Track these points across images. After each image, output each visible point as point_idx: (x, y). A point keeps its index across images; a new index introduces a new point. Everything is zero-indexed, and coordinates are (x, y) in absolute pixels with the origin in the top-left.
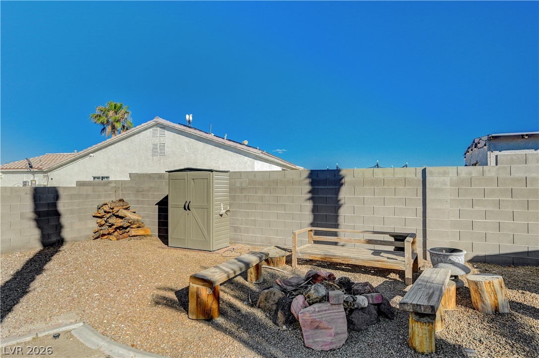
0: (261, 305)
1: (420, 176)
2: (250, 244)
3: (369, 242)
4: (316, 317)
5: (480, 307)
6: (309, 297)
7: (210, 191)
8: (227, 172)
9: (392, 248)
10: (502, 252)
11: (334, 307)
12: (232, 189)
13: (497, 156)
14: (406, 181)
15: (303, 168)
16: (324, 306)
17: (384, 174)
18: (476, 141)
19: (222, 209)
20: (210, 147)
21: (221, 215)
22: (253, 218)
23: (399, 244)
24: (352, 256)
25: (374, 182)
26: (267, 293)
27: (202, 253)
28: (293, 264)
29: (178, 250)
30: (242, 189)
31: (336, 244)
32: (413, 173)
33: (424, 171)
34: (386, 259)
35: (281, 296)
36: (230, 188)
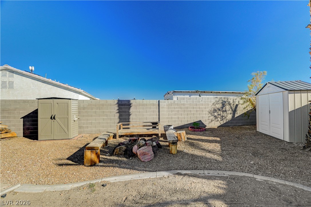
0: (116, 154)
1: (158, 103)
2: (89, 133)
3: (144, 126)
4: (144, 151)
5: (181, 140)
6: (139, 145)
7: (69, 110)
8: (77, 100)
9: (151, 127)
10: (179, 125)
11: (149, 147)
12: (79, 108)
13: (177, 97)
14: (153, 105)
15: (99, 99)
16: (146, 147)
17: (146, 102)
18: (169, 92)
19: (75, 118)
20: (50, 86)
21: (74, 121)
22: (90, 121)
23: (154, 126)
24: (141, 131)
25: (143, 105)
26: (119, 148)
27: (64, 141)
28: (117, 138)
29: (47, 141)
30: (84, 108)
31: (129, 128)
32: (156, 102)
33: (159, 101)
34: (152, 131)
35: (125, 148)
36: (78, 108)
